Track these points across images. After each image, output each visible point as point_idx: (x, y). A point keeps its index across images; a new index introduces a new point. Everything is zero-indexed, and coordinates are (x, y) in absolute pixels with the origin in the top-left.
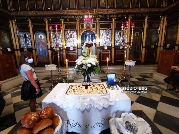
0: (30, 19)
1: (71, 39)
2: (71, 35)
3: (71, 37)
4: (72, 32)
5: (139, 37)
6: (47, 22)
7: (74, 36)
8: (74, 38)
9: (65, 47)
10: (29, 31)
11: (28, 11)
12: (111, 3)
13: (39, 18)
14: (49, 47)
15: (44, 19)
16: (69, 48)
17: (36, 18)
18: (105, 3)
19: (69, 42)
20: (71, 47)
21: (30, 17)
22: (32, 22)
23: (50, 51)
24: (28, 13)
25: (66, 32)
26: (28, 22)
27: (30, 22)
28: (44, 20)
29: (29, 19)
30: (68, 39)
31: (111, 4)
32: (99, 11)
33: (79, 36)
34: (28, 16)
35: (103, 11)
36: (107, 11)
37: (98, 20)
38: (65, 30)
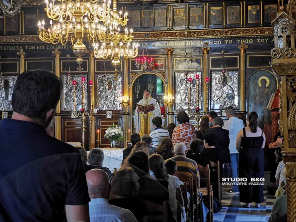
0: (25, 50)
1: (108, 93)
2: (110, 84)
3: (110, 88)
4: (111, 76)
5: (268, 88)
6: (58, 56)
7: (116, 86)
8: (115, 89)
9: (95, 111)
11: (22, 34)
12: (199, 16)
13: (43, 47)
14: (58, 110)
15: (53, 50)
16: (105, 112)
17: (36, 48)
18: (184, 18)
19: (104, 99)
20: (108, 111)
21: (23, 45)
22: (26, 56)
24: (21, 39)
25: (99, 77)
26: (19, 57)
27: (22, 56)
28: (53, 52)
29: (22, 50)
30: (101, 92)
31: (199, 19)
32: (172, 35)
33: (126, 86)
34: (19, 45)
35: (181, 34)
36: (189, 34)
37: (170, 52)
38: (96, 74)
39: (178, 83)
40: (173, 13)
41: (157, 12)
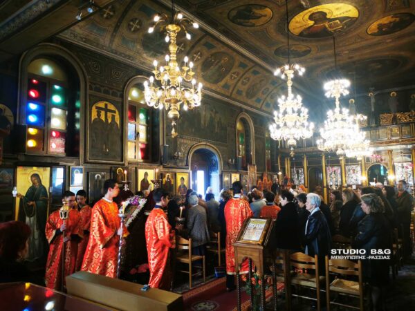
0: (307, 155)
1: (353, 175)
2: (354, 170)
3: (354, 173)
4: (354, 166)
6: (324, 157)
7: (357, 171)
8: (357, 173)
9: (346, 185)
10: (303, 168)
14: (325, 185)
16: (351, 185)
19: (351, 178)
20: (353, 185)
21: (305, 153)
22: (307, 158)
23: (325, 189)
25: (347, 167)
27: (305, 158)
28: (321, 155)
30: (349, 175)
32: (391, 142)
33: (364, 171)
34: (303, 153)
35: (397, 142)
36: (402, 141)
37: (391, 152)
38: (345, 165)
39: (396, 169)
40: (391, 130)
41: (380, 130)
